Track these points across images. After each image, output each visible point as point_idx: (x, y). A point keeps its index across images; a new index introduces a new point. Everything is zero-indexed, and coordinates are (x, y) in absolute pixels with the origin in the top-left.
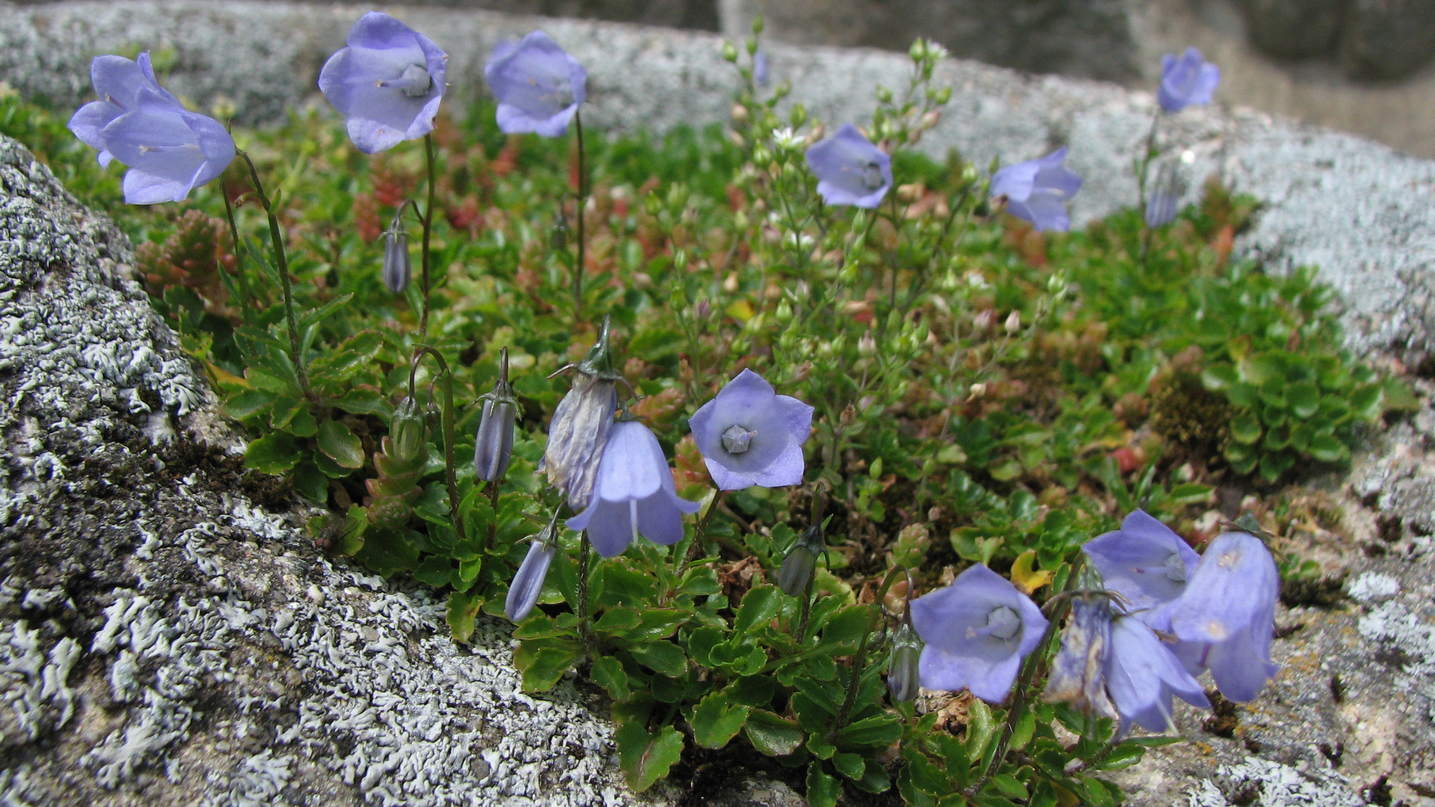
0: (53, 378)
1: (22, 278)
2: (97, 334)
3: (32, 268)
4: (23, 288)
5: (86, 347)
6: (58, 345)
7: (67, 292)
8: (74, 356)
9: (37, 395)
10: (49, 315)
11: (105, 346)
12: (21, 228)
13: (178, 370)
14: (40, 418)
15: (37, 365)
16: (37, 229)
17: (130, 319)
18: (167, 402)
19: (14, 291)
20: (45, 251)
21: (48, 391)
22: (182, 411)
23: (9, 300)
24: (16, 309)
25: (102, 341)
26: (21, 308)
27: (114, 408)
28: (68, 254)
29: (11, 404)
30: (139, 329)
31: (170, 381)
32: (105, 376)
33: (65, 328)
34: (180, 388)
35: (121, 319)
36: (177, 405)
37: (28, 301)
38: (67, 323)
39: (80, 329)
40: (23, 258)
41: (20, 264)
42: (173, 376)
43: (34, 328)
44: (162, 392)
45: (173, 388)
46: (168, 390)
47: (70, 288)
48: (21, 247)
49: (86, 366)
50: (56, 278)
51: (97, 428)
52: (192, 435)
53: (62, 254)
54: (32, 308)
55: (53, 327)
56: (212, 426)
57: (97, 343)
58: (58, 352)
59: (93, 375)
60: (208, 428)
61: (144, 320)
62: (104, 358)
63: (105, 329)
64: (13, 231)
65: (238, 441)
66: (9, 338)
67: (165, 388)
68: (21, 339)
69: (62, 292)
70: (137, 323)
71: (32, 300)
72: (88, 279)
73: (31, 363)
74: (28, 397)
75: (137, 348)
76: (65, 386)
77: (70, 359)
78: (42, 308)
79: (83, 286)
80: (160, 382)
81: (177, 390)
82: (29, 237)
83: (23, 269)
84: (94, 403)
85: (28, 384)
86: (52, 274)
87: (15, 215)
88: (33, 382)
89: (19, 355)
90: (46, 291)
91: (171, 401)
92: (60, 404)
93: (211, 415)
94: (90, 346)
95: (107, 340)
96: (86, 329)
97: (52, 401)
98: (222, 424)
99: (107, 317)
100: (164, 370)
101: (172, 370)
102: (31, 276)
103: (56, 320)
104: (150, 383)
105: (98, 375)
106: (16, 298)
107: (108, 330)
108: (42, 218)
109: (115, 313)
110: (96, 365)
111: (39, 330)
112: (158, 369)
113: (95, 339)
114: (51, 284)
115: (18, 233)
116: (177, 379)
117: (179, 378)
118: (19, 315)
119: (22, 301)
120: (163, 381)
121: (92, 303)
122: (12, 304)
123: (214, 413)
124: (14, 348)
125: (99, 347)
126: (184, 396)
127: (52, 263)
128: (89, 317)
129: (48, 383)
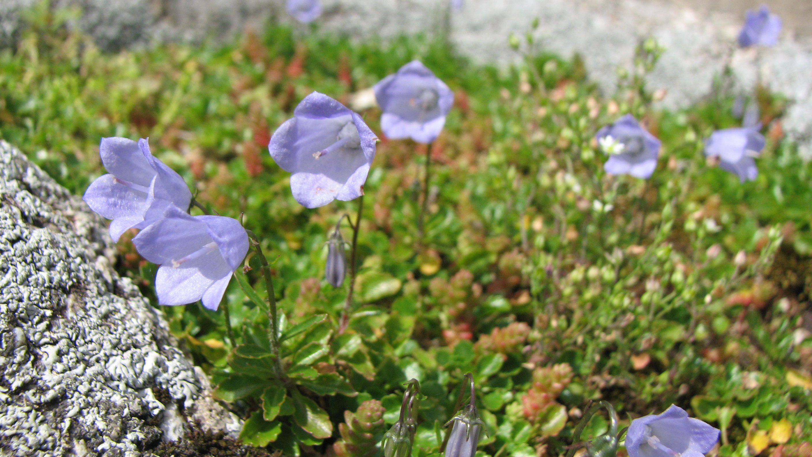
0: (90, 399)
1: (52, 308)
2: (115, 346)
3: (57, 295)
4: (54, 317)
5: (108, 360)
6: (88, 364)
7: (86, 310)
8: (102, 374)
9: (81, 419)
10: (77, 338)
11: (123, 358)
12: (45, 260)
13: (181, 368)
14: (87, 440)
15: (76, 390)
16: (56, 259)
17: (137, 327)
18: (176, 397)
19: (47, 322)
20: (65, 277)
21: (88, 413)
22: (188, 403)
23: (44, 331)
24: (52, 338)
25: (120, 352)
26: (55, 336)
27: (140, 418)
28: (82, 275)
29: (61, 430)
30: (144, 334)
31: (176, 379)
32: (127, 385)
33: (91, 346)
34: (184, 383)
35: (131, 328)
36: (184, 398)
37: (59, 328)
38: (91, 341)
39: (102, 346)
40: (50, 288)
41: (48, 294)
42: (178, 374)
43: (67, 354)
44: (171, 389)
45: (179, 385)
46: (175, 387)
47: (88, 307)
48: (47, 279)
49: (112, 379)
50: (76, 300)
51: (133, 442)
52: (198, 424)
53: (77, 277)
54: (64, 334)
55: (81, 349)
56: (211, 410)
57: (117, 355)
58: (90, 371)
59: (118, 386)
60: (208, 413)
61: (147, 325)
62: (124, 369)
63: (120, 339)
64: (39, 264)
65: (230, 417)
66: (50, 367)
67: (172, 386)
68: (60, 367)
69: (82, 313)
70: (142, 329)
71: (62, 326)
72: (100, 294)
73: (70, 389)
74: (74, 420)
75: (147, 354)
76: (102, 406)
77: (100, 378)
78: (70, 332)
79: (97, 302)
80: (168, 381)
81: (182, 386)
82: (51, 267)
83: (51, 297)
84: (125, 417)
85: (73, 411)
86: (72, 296)
87: (37, 249)
88: (76, 409)
89: (59, 383)
90: (70, 314)
91: (179, 396)
92: (101, 425)
93: (208, 399)
94: (112, 359)
95: (124, 351)
96: (107, 345)
97: (93, 423)
98: (216, 405)
99: (120, 329)
100: (170, 371)
101: (176, 370)
102: (58, 304)
103: (82, 341)
104: (161, 383)
105: (122, 386)
106: (49, 328)
107: (123, 342)
108: (58, 247)
109: (124, 324)
110: (120, 378)
111: (72, 355)
112: (166, 370)
113: (115, 352)
114: (73, 306)
115: (42, 266)
116: (181, 376)
117: (182, 375)
118: (55, 343)
119: (54, 329)
120: (171, 380)
121: (106, 317)
122: (47, 333)
123: (209, 396)
124: (56, 377)
125: (119, 357)
126: (188, 389)
127: (71, 287)
128: (107, 332)
129: (88, 405)
